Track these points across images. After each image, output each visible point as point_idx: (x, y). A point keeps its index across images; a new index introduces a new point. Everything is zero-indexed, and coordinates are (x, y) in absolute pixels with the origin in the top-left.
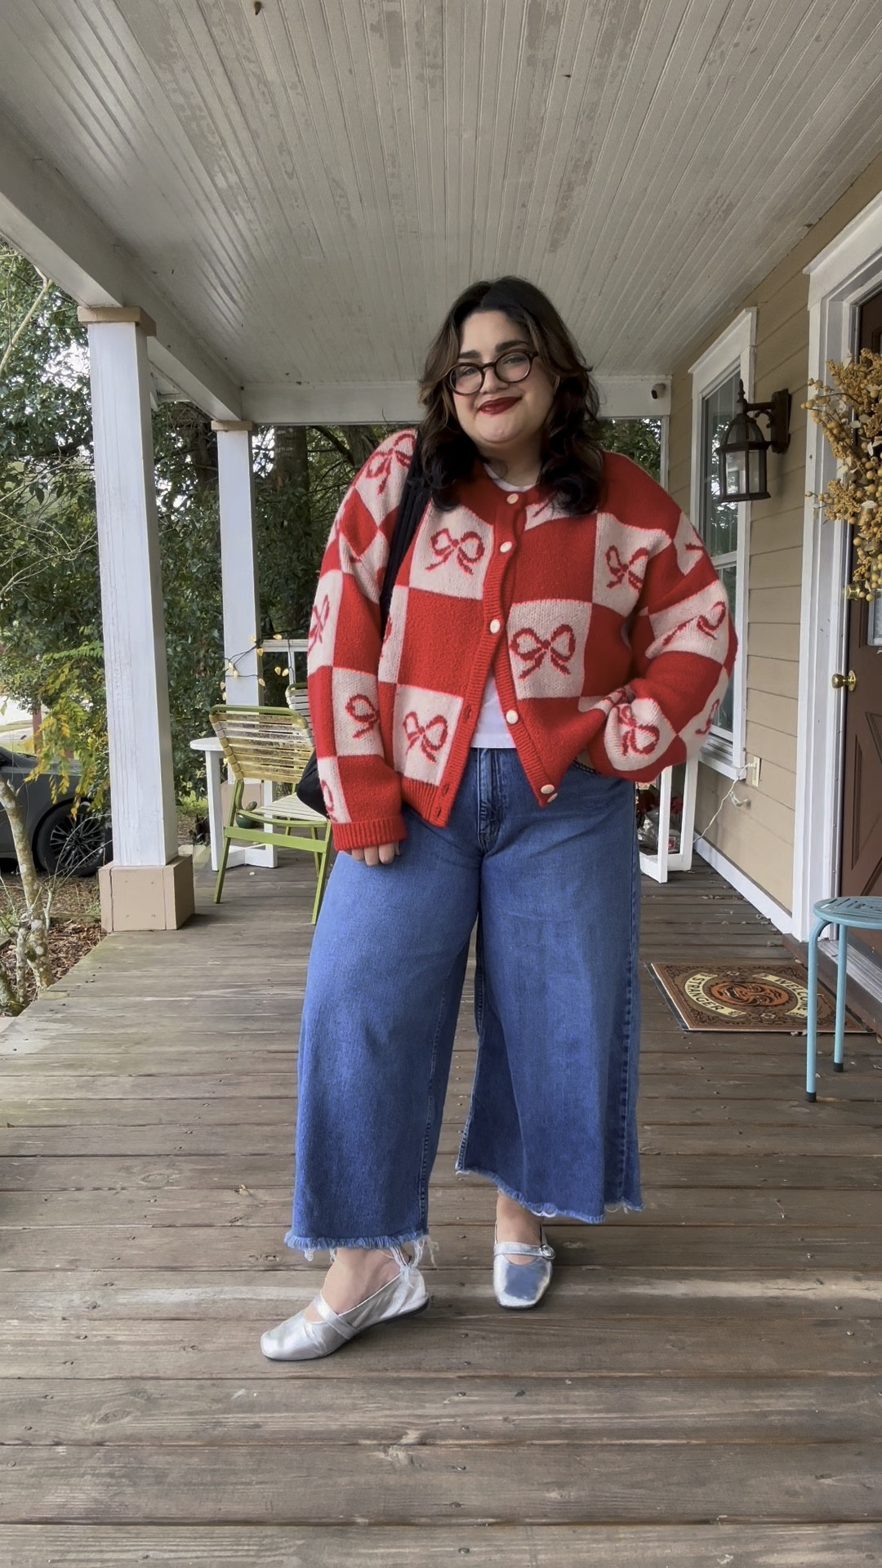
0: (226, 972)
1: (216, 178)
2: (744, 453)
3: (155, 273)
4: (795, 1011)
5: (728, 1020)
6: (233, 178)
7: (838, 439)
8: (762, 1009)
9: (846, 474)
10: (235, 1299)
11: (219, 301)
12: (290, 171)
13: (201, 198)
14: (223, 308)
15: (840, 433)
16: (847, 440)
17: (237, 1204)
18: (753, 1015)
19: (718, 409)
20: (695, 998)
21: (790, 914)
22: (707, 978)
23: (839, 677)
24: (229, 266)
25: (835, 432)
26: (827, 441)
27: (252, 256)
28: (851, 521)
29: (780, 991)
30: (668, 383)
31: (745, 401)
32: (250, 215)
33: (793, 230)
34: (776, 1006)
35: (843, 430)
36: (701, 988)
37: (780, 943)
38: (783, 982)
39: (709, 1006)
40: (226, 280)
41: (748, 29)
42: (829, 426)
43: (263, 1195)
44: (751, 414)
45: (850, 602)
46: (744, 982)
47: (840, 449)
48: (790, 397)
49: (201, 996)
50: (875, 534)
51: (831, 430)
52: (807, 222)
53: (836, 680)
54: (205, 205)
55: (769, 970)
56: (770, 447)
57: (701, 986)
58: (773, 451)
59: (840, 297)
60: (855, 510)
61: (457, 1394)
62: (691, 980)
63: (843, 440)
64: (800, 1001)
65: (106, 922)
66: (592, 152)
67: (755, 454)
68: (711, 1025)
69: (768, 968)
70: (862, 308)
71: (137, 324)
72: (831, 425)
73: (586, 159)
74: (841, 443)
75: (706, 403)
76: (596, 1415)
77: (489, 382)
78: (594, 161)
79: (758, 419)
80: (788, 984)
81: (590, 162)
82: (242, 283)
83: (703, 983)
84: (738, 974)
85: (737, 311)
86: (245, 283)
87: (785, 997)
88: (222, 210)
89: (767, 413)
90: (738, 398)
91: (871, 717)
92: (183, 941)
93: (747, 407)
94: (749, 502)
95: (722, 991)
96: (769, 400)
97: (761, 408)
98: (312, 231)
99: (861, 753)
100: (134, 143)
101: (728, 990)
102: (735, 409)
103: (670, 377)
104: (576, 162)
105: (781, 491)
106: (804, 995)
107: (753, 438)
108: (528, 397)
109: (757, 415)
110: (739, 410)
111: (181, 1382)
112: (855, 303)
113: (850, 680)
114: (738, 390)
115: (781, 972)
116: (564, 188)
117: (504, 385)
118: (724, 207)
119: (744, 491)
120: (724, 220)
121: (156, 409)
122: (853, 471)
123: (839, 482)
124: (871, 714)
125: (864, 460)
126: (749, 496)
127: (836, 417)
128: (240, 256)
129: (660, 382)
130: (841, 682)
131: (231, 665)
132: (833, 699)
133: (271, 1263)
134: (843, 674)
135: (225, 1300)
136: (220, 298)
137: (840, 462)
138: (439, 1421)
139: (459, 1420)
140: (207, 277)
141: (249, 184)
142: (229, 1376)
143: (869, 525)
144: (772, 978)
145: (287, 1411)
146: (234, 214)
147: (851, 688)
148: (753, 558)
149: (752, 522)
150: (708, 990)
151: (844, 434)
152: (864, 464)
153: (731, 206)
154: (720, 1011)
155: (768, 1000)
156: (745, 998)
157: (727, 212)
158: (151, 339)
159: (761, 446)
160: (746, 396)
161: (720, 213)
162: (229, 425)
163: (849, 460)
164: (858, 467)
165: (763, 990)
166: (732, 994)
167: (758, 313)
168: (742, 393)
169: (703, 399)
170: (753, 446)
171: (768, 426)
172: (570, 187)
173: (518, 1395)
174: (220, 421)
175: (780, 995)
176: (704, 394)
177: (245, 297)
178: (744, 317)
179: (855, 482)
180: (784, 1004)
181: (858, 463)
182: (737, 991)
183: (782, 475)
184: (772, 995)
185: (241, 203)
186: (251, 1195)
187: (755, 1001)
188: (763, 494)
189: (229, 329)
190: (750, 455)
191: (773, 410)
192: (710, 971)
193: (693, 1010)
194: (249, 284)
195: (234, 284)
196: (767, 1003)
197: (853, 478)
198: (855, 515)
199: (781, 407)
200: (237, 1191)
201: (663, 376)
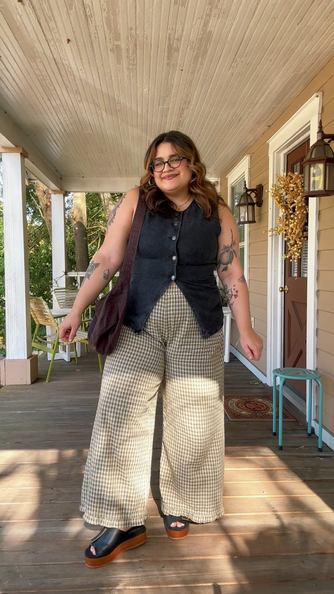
0: (50, 401)
1: (52, 102)
2: (246, 206)
3: (28, 135)
4: (269, 412)
5: (245, 417)
6: (58, 102)
7: (279, 202)
8: (257, 412)
9: (283, 215)
10: (50, 532)
11: (53, 146)
12: (80, 100)
13: (46, 108)
14: (55, 149)
15: (280, 200)
16: (283, 203)
17: (52, 494)
18: (254, 414)
19: (237, 190)
20: (232, 408)
21: (266, 376)
22: (236, 400)
23: (282, 288)
24: (57, 134)
25: (278, 200)
26: (276, 203)
27: (65, 130)
28: (285, 233)
29: (263, 405)
30: (219, 181)
31: (246, 188)
32: (65, 115)
33: (262, 128)
34: (262, 410)
35: (281, 199)
36: (234, 404)
37: (262, 387)
38: (264, 401)
39: (237, 411)
40: (55, 139)
41: (246, 56)
42: (276, 198)
43: (63, 490)
44: (249, 193)
45: (285, 261)
46: (250, 402)
47: (280, 206)
48: (263, 187)
49: (40, 411)
50: (293, 237)
51: (277, 199)
52: (268, 125)
53: (281, 289)
54: (48, 112)
55: (259, 397)
56: (256, 205)
57: (234, 403)
58: (257, 206)
59: (280, 152)
60: (286, 229)
61: (139, 568)
62: (230, 401)
63: (281, 203)
64: (271, 408)
65: (3, 381)
66: (191, 97)
67: (250, 207)
68: (239, 418)
69: (259, 396)
70: (287, 156)
71: (21, 154)
72: (277, 197)
73: (188, 100)
74: (281, 204)
75: (233, 189)
76: (193, 574)
77: (166, 168)
78: (191, 101)
79: (251, 194)
80: (266, 402)
81: (190, 101)
82: (61, 140)
83: (235, 402)
84: (247, 398)
85: (243, 155)
86: (63, 140)
87: (265, 407)
88: (54, 113)
89: (255, 192)
90: (244, 187)
91: (293, 303)
92: (33, 389)
93: (247, 190)
94: (249, 224)
95: (242, 405)
96: (255, 188)
97: (252, 190)
98: (88, 122)
99: (290, 315)
100: (21, 88)
101: (244, 405)
102: (243, 191)
103: (220, 179)
104: (185, 101)
105: (260, 220)
106: (272, 406)
107: (249, 201)
108: (182, 174)
109: (251, 193)
110: (245, 191)
111: (29, 567)
112: (285, 154)
113: (286, 289)
114: (244, 184)
115: (263, 398)
116: (181, 110)
117: (172, 169)
118: (238, 119)
119: (247, 220)
120: (238, 123)
121: (28, 185)
122: (285, 214)
123: (280, 218)
124: (293, 302)
125: (289, 210)
126: (249, 222)
127: (279, 195)
128: (60, 130)
129: (216, 181)
130: (282, 290)
131: (55, 282)
132: (280, 296)
133: (66, 517)
134: (283, 287)
135: (47, 533)
136: (53, 145)
137: (280, 210)
138: (131, 579)
139: (139, 578)
140: (48, 137)
141: (65, 105)
142: (48, 563)
143: (291, 234)
144: (260, 400)
145: (71, 577)
146: (59, 115)
147: (286, 292)
148: (250, 244)
149: (250, 231)
150: (237, 405)
151: (281, 201)
152: (289, 212)
153: (241, 118)
154: (242, 413)
155: (259, 408)
156: (251, 408)
157: (239, 121)
158: (26, 159)
159: (253, 204)
160: (247, 186)
161: (237, 121)
162: (55, 192)
163: (283, 210)
164: (287, 213)
165: (257, 405)
166: (246, 406)
167: (251, 157)
168: (245, 185)
169: (232, 187)
170: (249, 204)
171: (255, 197)
172: (183, 110)
173: (163, 567)
174: (52, 190)
175: (263, 406)
176: (232, 185)
177: (63, 145)
178: (246, 158)
179: (286, 218)
180: (265, 410)
181: (287, 212)
182: (247, 405)
183: (260, 215)
184: (261, 407)
185: (61, 111)
186: (58, 490)
187: (254, 409)
188: (254, 222)
189: (57, 157)
190: (249, 207)
191: (256, 191)
192: (237, 397)
193: (231, 412)
194: (64, 140)
195: (59, 140)
196: (259, 409)
197: (285, 217)
198: (286, 230)
199: (260, 190)
200: (52, 489)
201: (217, 179)
